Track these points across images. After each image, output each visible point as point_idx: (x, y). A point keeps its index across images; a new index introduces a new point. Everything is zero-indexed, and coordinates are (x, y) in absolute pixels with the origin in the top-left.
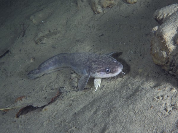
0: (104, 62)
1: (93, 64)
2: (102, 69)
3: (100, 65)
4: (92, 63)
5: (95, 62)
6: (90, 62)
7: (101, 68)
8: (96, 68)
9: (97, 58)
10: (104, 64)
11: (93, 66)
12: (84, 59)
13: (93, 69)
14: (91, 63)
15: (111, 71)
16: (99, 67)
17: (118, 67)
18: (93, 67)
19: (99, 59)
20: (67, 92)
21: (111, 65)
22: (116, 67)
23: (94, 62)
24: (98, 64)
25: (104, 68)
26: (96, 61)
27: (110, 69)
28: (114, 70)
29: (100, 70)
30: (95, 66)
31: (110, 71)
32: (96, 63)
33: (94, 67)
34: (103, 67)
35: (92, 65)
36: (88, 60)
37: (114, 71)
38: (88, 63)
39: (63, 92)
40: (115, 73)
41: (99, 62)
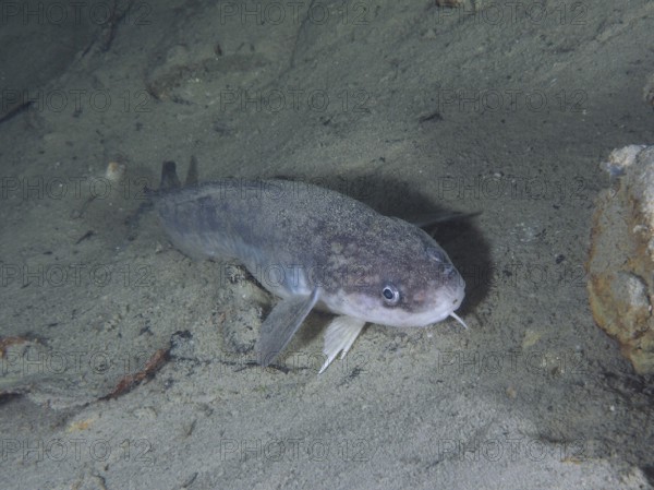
0: (382, 252)
1: (336, 247)
2: (367, 280)
3: (364, 258)
4: (333, 244)
5: (346, 245)
6: (328, 236)
7: (364, 274)
8: (345, 270)
9: (358, 226)
10: (380, 260)
11: (333, 258)
12: (304, 218)
13: (330, 274)
14: (330, 241)
15: (406, 300)
16: (355, 267)
17: (437, 287)
18: (332, 264)
19: (367, 230)
20: (199, 364)
21: (409, 269)
22: (432, 283)
23: (344, 239)
24: (356, 255)
25: (377, 279)
26: (354, 239)
27: (403, 288)
28: (417, 297)
29: (358, 282)
30: (342, 261)
31: (401, 297)
32: (352, 246)
33: (336, 267)
35: (330, 254)
36: (321, 228)
37: (416, 303)
38: (318, 240)
39: (183, 359)
40: (419, 312)
41: (364, 245)
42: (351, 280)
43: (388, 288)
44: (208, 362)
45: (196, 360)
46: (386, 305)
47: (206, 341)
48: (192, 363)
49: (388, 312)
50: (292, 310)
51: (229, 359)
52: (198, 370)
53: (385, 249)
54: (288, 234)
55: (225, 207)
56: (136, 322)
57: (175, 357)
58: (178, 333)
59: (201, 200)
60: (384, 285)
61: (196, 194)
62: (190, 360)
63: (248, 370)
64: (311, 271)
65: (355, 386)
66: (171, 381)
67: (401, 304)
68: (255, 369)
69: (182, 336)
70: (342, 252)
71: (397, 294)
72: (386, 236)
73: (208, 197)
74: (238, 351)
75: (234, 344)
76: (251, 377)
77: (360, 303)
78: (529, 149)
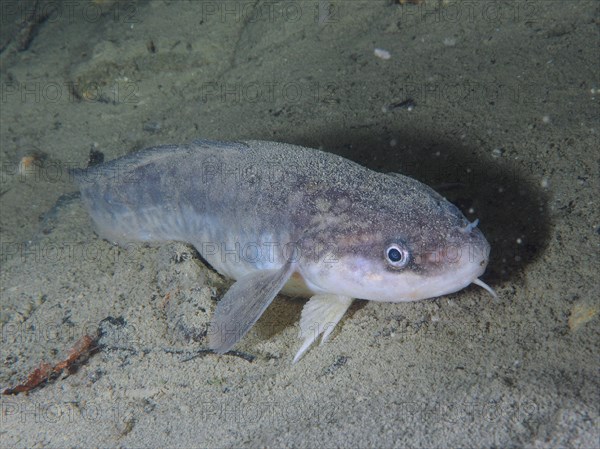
0: (383, 207)
1: (322, 204)
2: (366, 238)
3: (360, 215)
4: (319, 200)
5: (336, 200)
6: (310, 192)
7: (361, 232)
8: (334, 230)
9: (349, 181)
10: (381, 216)
11: (318, 218)
13: (314, 236)
14: (314, 198)
15: (418, 260)
16: (349, 224)
18: (316, 225)
19: (359, 184)
20: (134, 354)
21: (420, 224)
22: (452, 240)
23: (333, 195)
24: (349, 211)
26: (345, 194)
27: (414, 247)
29: (353, 242)
30: (331, 219)
31: (412, 258)
32: (342, 201)
33: (322, 226)
34: (372, 230)
35: (314, 213)
37: (433, 264)
38: (297, 197)
39: (115, 349)
41: (359, 200)
42: (342, 240)
43: (394, 247)
44: (146, 352)
45: (131, 349)
46: (390, 269)
47: (143, 327)
48: (126, 353)
50: (257, 286)
51: (175, 348)
52: (133, 360)
53: (385, 204)
55: (173, 173)
56: (53, 313)
57: (103, 346)
58: (109, 318)
60: (388, 243)
61: (135, 162)
62: (124, 350)
63: (198, 360)
64: (285, 237)
65: (341, 377)
66: (99, 374)
67: (412, 266)
68: (209, 358)
69: (114, 323)
70: (330, 209)
71: (406, 254)
72: (386, 190)
74: (187, 337)
75: (182, 328)
76: (203, 368)
77: (354, 268)
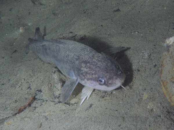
0: (98, 67)
1: (83, 65)
3: (92, 69)
4: (82, 64)
5: (86, 64)
7: (92, 74)
8: (87, 73)
9: (90, 58)
10: (97, 69)
12: (73, 55)
13: (82, 74)
15: (106, 83)
17: (116, 79)
18: (82, 70)
21: (107, 72)
22: (115, 77)
23: (86, 62)
24: (90, 68)
25: (97, 76)
26: (89, 62)
28: (110, 82)
29: (91, 77)
30: (85, 70)
31: (105, 82)
32: (88, 64)
34: (95, 74)
35: (81, 67)
38: (77, 62)
39: (39, 99)
40: (111, 87)
41: (92, 64)
42: (88, 76)
43: (100, 79)
44: (47, 101)
45: (43, 100)
46: (100, 84)
49: (100, 86)
50: (71, 84)
52: (43, 103)
53: (99, 65)
54: (68, 60)
55: (50, 49)
56: (27, 85)
57: (37, 99)
58: (38, 90)
59: (43, 46)
60: (99, 78)
61: (41, 44)
62: (41, 100)
63: (58, 104)
66: (35, 108)
67: (105, 84)
68: (61, 104)
69: (39, 92)
70: (85, 67)
72: (99, 61)
73: (45, 45)
74: (55, 98)
75: (54, 95)
76: (59, 106)
77: (92, 83)
78: (147, 23)
